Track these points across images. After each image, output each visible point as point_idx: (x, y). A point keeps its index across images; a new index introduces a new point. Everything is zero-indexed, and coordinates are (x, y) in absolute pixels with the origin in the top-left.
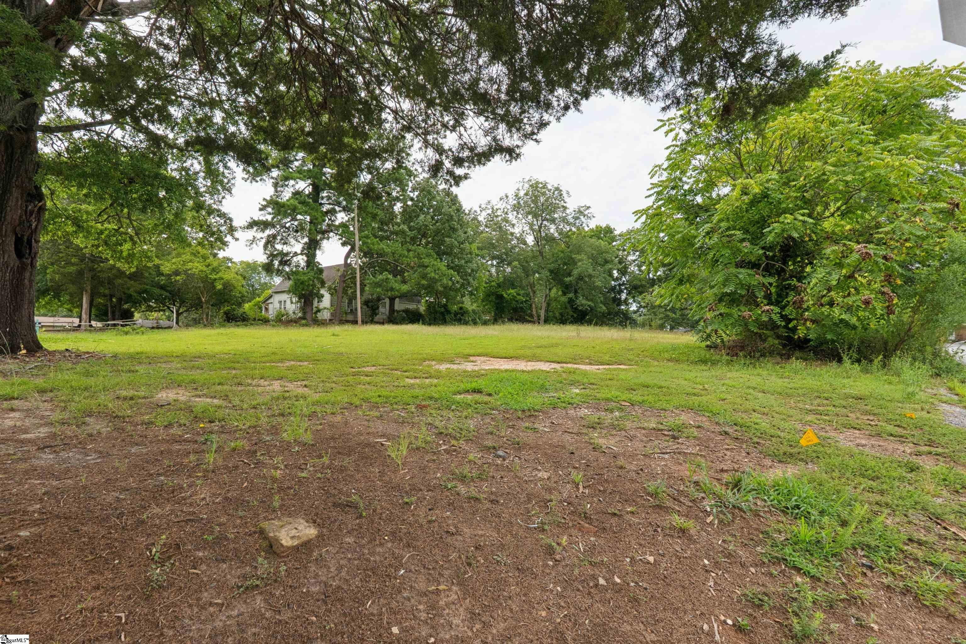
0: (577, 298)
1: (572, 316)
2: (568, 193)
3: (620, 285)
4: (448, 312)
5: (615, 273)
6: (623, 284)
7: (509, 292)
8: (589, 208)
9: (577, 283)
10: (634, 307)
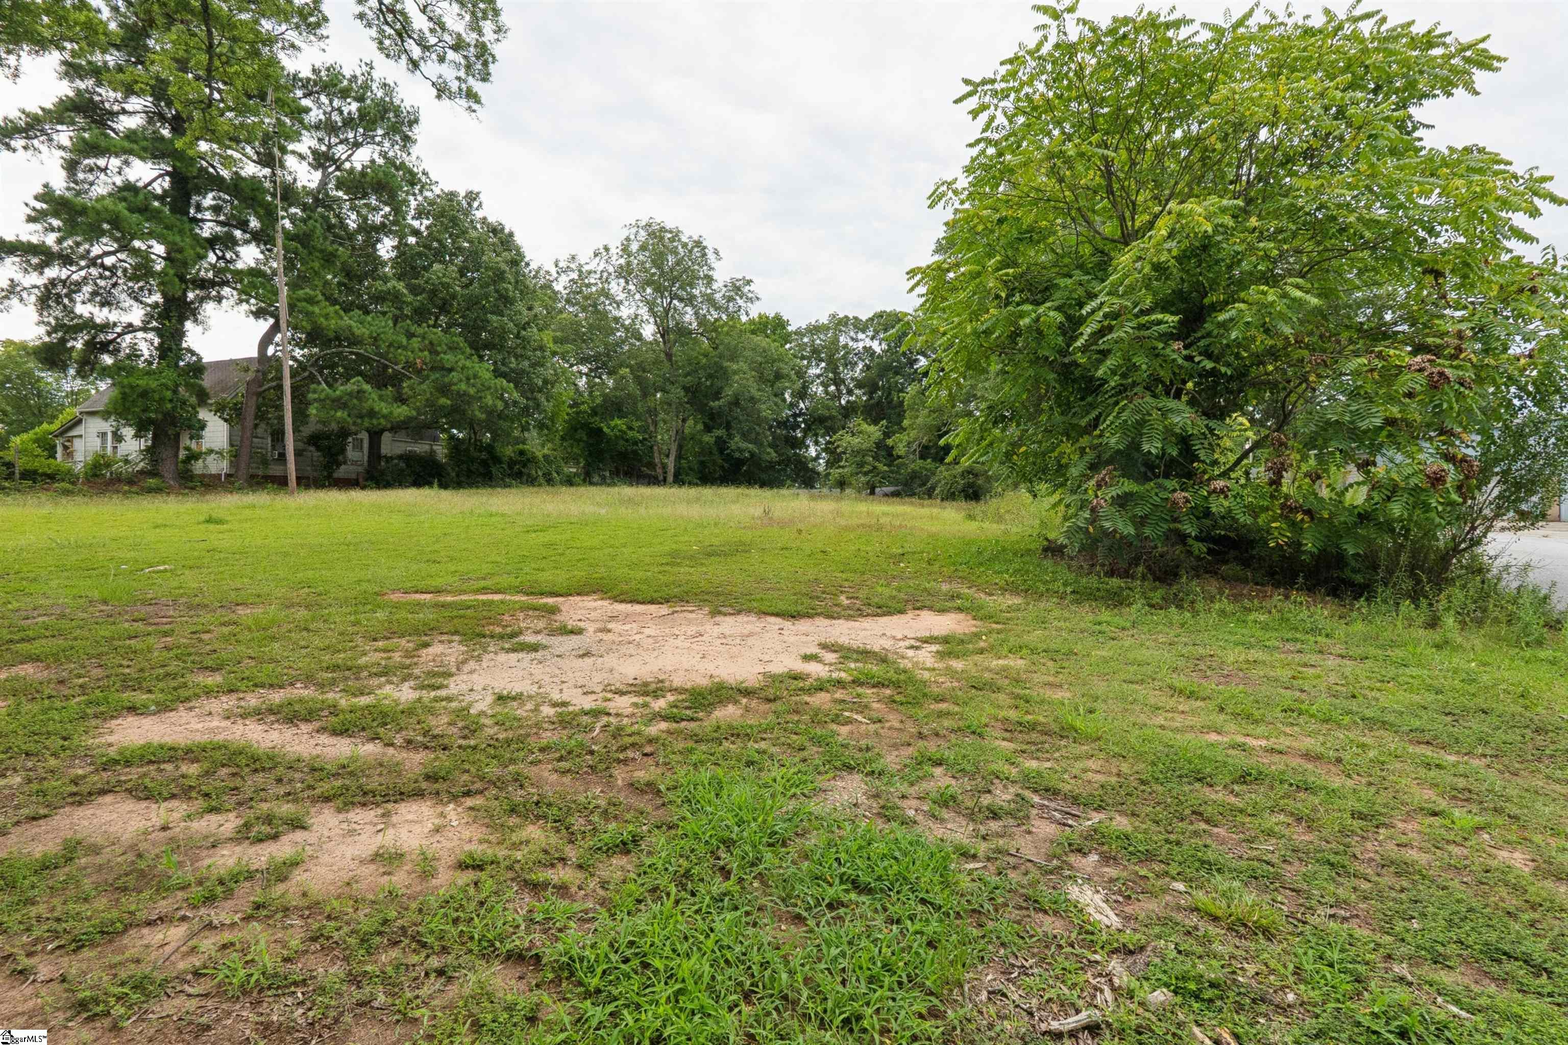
0: (730, 436)
1: (722, 467)
2: (716, 252)
3: (795, 416)
4: (497, 460)
5: (788, 396)
6: (800, 415)
7: (612, 423)
8: (749, 282)
9: (731, 411)
10: (812, 452)
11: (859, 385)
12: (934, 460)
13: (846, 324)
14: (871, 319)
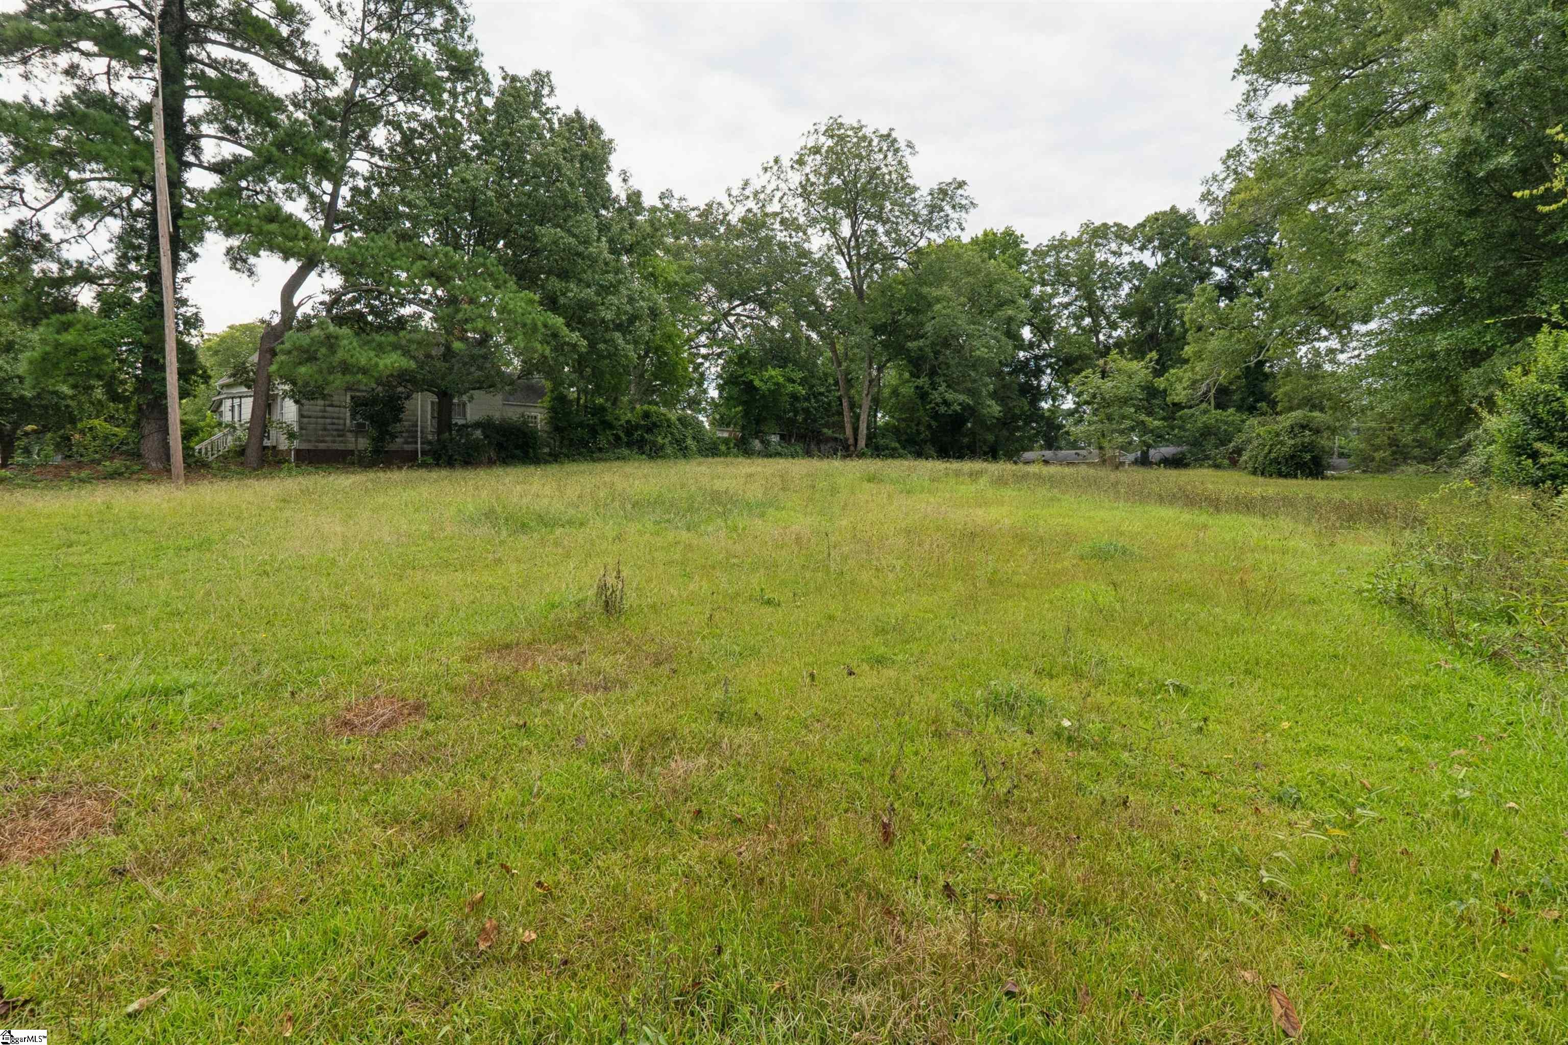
0: (935, 386)
1: (929, 427)
2: (910, 145)
3: (1037, 358)
5: (1026, 333)
6: (1044, 357)
7: (766, 375)
8: (961, 185)
9: (937, 353)
10: (1068, 404)
11: (1125, 314)
12: (1239, 409)
13: (1105, 237)
14: (1142, 225)
